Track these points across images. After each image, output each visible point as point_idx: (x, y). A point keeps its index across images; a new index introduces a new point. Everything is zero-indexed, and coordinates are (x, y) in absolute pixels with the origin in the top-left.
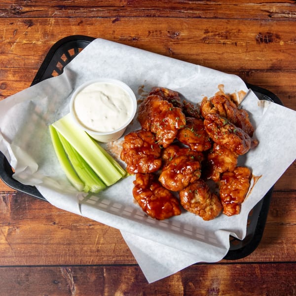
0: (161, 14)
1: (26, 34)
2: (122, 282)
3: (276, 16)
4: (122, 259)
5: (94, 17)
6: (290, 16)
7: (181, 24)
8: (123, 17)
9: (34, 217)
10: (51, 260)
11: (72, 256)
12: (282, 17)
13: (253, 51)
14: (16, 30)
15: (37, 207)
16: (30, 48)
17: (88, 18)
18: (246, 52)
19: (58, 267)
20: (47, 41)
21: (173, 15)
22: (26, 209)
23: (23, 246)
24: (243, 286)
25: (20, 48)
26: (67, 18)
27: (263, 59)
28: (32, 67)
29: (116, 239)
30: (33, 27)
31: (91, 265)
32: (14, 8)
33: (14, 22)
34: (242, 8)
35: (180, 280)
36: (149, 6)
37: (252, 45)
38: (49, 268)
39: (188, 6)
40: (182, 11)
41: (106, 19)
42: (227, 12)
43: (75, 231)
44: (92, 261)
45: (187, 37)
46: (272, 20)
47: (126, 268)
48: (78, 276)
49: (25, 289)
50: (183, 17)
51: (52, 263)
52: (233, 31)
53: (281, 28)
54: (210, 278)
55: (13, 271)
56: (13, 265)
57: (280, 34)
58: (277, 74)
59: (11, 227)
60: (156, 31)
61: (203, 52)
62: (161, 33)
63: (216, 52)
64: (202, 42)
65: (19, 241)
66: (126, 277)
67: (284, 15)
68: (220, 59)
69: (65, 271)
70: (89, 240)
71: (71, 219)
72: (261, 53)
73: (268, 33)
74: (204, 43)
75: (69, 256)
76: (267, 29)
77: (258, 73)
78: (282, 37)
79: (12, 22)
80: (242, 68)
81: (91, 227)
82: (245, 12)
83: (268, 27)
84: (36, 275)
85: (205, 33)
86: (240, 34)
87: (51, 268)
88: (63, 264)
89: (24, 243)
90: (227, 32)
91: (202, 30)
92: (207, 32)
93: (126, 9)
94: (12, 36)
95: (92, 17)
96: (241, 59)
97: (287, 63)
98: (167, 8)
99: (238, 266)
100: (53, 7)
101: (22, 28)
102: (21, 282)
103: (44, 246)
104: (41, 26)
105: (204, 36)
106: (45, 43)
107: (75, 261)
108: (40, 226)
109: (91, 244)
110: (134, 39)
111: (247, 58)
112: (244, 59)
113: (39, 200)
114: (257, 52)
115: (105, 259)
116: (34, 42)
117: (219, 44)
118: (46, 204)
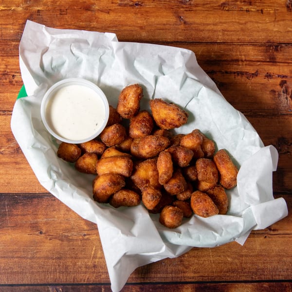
9: (16, 226)
10: (38, 278)
11: (63, 273)
13: (283, 20)
15: (19, 213)
16: (8, 15)
18: (274, 21)
19: (46, 287)
20: (29, 6)
22: (6, 215)
28: (11, 39)
31: (86, 284)
37: (282, 12)
38: (35, 287)
43: (66, 242)
44: (88, 279)
45: (202, 3)
51: (39, 281)
61: (221, 21)
63: (237, 21)
64: (219, 9)
69: (55, 290)
70: (83, 253)
71: (61, 228)
74: (223, 9)
75: (59, 273)
77: (290, 47)
80: (269, 42)
81: (86, 237)
87: (38, 287)
88: (52, 282)
89: (4, 257)
96: (268, 30)
99: (265, 285)
103: (29, 261)
106: (26, 9)
107: (66, 279)
108: (23, 236)
109: (86, 258)
110: (136, 4)
111: (275, 29)
112: (272, 30)
113: (22, 204)
114: (287, 22)
115: (103, 276)
116: (13, 9)
117: (242, 12)
118: (30, 209)
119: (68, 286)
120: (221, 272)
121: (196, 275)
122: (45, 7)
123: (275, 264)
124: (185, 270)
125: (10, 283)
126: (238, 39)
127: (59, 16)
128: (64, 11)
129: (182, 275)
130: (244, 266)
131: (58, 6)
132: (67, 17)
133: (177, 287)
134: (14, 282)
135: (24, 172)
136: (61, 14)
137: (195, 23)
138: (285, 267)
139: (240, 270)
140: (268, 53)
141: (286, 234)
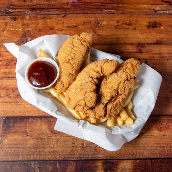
0: (91, 12)
1: (12, 25)
2: (68, 170)
3: (159, 12)
4: (68, 157)
5: (52, 14)
6: (167, 12)
7: (103, 17)
8: (69, 14)
9: (16, 132)
10: (26, 157)
11: (38, 155)
12: (162, 13)
13: (146, 33)
14: (7, 23)
15: (17, 126)
16: (14, 33)
19: (30, 162)
20: (24, 29)
21: (99, 13)
22: (11, 127)
25: (9, 33)
26: (36, 16)
27: (152, 37)
29: (64, 145)
30: (16, 21)
31: (49, 161)
32: (5, 10)
33: (5, 18)
34: (139, 8)
35: (103, 170)
36: (84, 7)
37: (145, 29)
38: (24, 162)
39: (106, 7)
40: (103, 10)
41: (59, 15)
42: (129, 10)
43: (40, 140)
44: (50, 158)
45: (106, 25)
46: (156, 14)
47: (70, 162)
48: (42, 167)
50: (104, 14)
51: (26, 159)
52: (134, 21)
53: (162, 19)
54: (121, 168)
55: (3, 164)
57: (161, 22)
58: (160, 46)
59: (2, 138)
60: (88, 22)
61: (116, 33)
62: (91, 23)
63: (123, 33)
64: (115, 28)
65: (7, 146)
66: (70, 167)
67: (164, 12)
69: (34, 164)
70: (48, 145)
71: (38, 133)
72: (150, 34)
73: (154, 22)
74: (116, 28)
75: (36, 155)
76: (154, 20)
77: (149, 45)
78: (163, 24)
79: (4, 18)
80: (139, 43)
81: (49, 138)
82: (140, 10)
83: (154, 19)
84: (17, 166)
85: (117, 23)
86: (138, 23)
87: (26, 162)
88: (33, 160)
89: (10, 147)
90: (130, 22)
91: (115, 21)
92: (118, 22)
93: (70, 10)
94: (4, 26)
95: (51, 14)
96: (138, 38)
97: (166, 40)
98: (94, 8)
99: (137, 161)
100: (28, 9)
101: (10, 21)
103: (22, 149)
104: (21, 20)
105: (117, 24)
107: (40, 158)
108: (19, 137)
109: (49, 148)
110: (75, 27)
111: (142, 37)
112: (140, 38)
113: (19, 122)
114: (148, 34)
115: (58, 156)
116: (17, 29)
117: (125, 29)
118: (23, 124)
119: (40, 162)
120: (115, 154)
121: (103, 156)
122: (32, 29)
123: (142, 151)
124: (98, 153)
125: (12, 160)
126: (124, 42)
127: (38, 32)
128: (40, 30)
129: (96, 156)
130: (127, 151)
131: (38, 28)
132: (42, 33)
133: (94, 162)
134: (14, 160)
135: (20, 106)
136: (39, 32)
137: (103, 35)
138: (147, 152)
139: (125, 154)
140: (139, 49)
141: (148, 136)
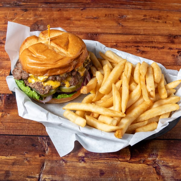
17: (65, 8)
23: (11, 124)
24: (176, 153)
49: (11, 148)
56: (3, 134)
68: (155, 29)
102: (8, 144)
